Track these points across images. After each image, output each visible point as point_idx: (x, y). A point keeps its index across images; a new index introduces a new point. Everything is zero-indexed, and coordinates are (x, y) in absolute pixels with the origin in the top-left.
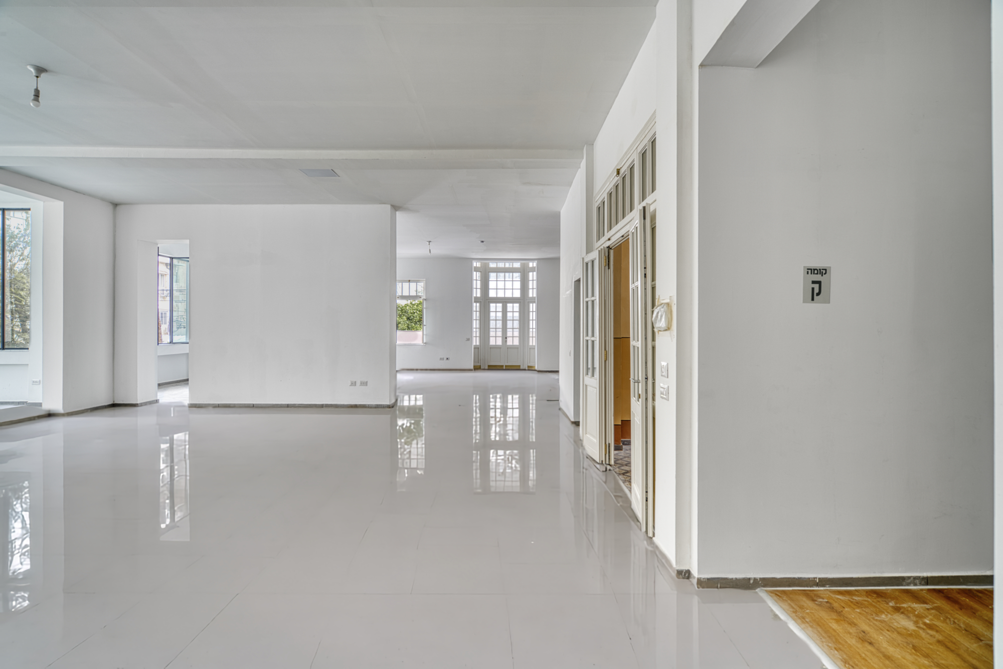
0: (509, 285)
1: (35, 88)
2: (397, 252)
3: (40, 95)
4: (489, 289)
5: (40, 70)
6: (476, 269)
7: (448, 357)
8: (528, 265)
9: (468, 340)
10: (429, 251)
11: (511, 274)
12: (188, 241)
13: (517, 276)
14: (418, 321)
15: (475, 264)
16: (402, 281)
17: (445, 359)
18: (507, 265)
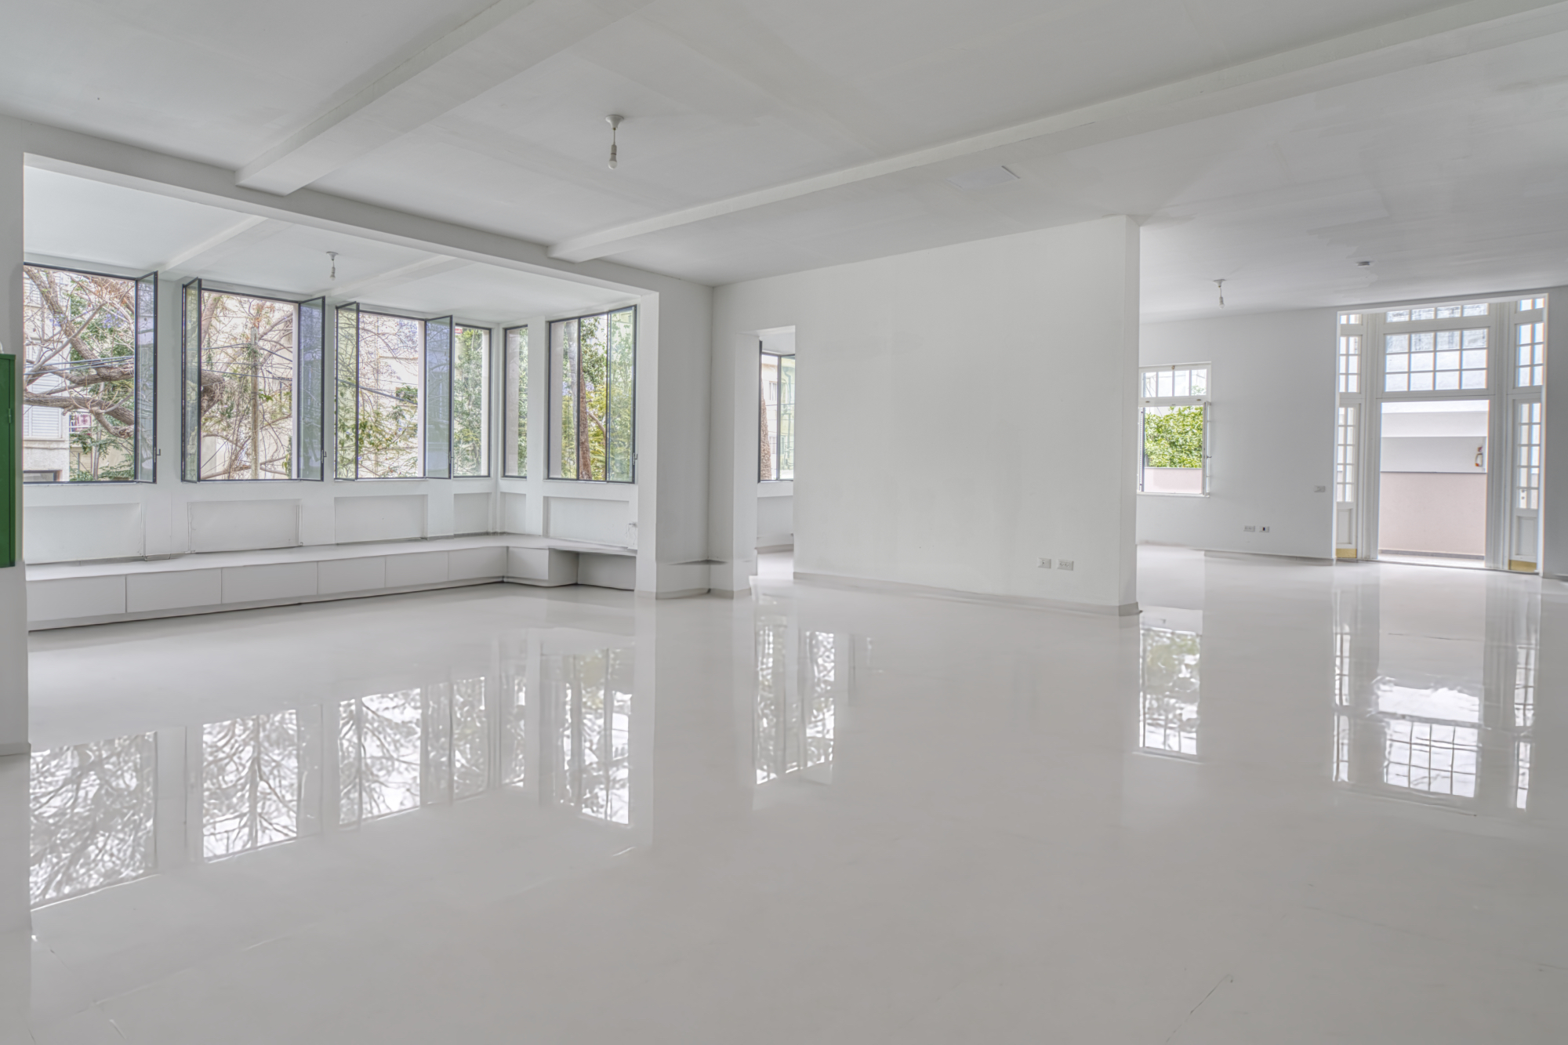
0: (1448, 360)
1: (612, 144)
2: (1141, 312)
3: (617, 153)
4: (1384, 373)
5: (617, 119)
6: (1348, 331)
7: (1266, 526)
8: (1517, 305)
9: (1321, 489)
10: (1219, 301)
11: (1457, 334)
12: (794, 327)
13: (1477, 337)
14: (1195, 449)
15: (1343, 320)
16: (1157, 369)
17: (1259, 529)
18: (1445, 313)
